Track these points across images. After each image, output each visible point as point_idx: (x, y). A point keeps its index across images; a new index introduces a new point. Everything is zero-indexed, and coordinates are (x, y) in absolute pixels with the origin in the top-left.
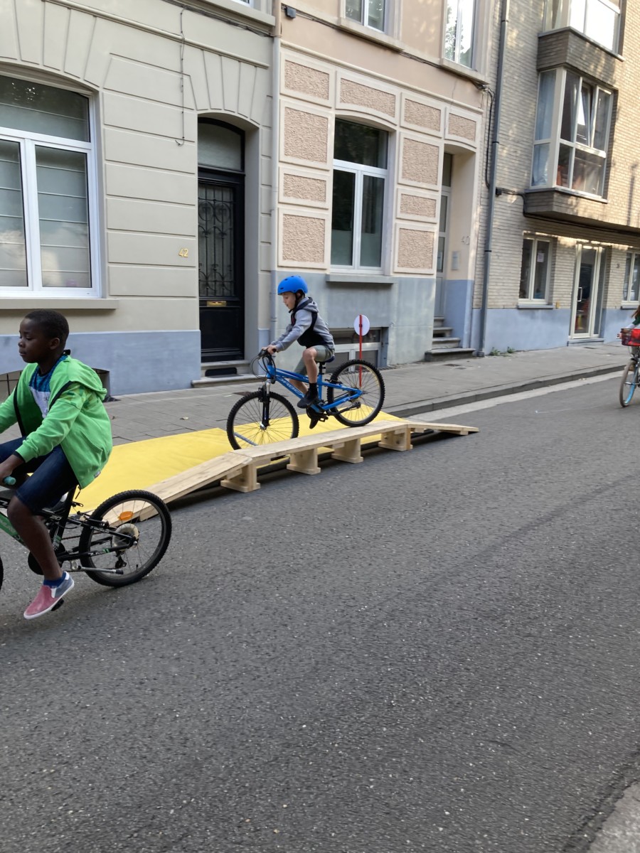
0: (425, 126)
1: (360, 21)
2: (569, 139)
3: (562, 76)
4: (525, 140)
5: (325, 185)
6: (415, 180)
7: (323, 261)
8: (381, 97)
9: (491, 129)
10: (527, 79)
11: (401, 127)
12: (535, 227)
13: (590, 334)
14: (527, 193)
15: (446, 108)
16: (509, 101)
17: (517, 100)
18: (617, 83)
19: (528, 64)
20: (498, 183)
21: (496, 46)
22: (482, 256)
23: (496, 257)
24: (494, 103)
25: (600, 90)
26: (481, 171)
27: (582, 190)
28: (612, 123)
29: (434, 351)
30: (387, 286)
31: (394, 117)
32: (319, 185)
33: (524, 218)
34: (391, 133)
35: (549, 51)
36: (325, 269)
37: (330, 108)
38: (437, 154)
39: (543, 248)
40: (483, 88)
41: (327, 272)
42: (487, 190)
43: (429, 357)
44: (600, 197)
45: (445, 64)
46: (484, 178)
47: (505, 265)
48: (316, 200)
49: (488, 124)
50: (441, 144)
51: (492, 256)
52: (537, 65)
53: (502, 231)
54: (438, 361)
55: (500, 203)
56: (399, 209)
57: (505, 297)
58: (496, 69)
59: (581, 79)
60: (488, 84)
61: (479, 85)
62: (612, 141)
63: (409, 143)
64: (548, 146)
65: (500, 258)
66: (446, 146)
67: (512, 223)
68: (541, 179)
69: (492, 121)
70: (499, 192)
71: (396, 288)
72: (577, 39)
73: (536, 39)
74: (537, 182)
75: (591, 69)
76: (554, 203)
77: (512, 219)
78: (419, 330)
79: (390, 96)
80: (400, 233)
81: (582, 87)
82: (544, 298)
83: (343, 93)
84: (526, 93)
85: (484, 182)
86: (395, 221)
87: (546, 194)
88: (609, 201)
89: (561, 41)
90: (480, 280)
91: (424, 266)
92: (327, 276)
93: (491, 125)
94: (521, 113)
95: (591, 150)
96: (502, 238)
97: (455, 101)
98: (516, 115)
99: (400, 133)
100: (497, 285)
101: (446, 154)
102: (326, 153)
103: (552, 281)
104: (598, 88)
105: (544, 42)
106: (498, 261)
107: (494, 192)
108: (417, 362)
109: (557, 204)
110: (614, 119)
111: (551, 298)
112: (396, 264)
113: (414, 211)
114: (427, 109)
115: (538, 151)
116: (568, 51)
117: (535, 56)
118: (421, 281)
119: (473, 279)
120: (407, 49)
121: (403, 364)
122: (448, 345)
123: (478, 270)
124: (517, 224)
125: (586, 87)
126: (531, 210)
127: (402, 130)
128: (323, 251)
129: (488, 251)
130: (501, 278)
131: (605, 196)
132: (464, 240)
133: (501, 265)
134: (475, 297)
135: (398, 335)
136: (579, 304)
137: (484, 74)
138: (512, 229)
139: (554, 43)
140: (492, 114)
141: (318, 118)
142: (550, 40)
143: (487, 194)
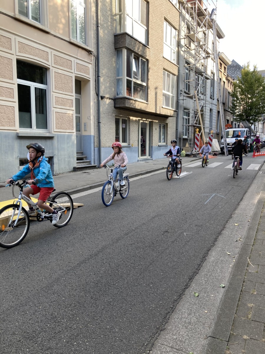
0: (64, 67)
1: (27, 17)
2: (130, 77)
3: (125, 52)
4: (112, 76)
5: (13, 91)
6: (61, 91)
7: (15, 126)
8: (40, 52)
9: (96, 71)
10: (111, 52)
11: (52, 67)
12: (120, 113)
13: (147, 157)
14: (115, 99)
15: (74, 60)
16: (104, 60)
17: (108, 60)
18: (148, 57)
19: (111, 46)
20: (101, 94)
21: (96, 37)
22: (97, 125)
23: (104, 125)
24: (97, 60)
25: (141, 59)
26: (93, 89)
27: (138, 98)
28: (147, 72)
29: (77, 167)
30: (51, 138)
31: (48, 62)
32: (10, 90)
33: (115, 109)
34: (48, 69)
35: (119, 41)
36: (16, 130)
37: (13, 55)
38: (71, 80)
39: (124, 122)
40: (91, 54)
41: (18, 132)
42: (97, 96)
43: (75, 169)
44: (145, 101)
45: (72, 41)
46: (95, 91)
47: (108, 129)
48: (8, 97)
49: (95, 69)
50: (73, 76)
51: (101, 125)
52: (115, 47)
53: (105, 114)
54: (79, 171)
55: (103, 102)
56: (54, 103)
57: (109, 142)
58: (97, 46)
59: (133, 54)
60: (93, 52)
61: (89, 52)
62: (148, 79)
63: (57, 74)
64: (122, 80)
65: (105, 126)
66: (76, 76)
67: (109, 111)
68: (121, 93)
69: (96, 68)
70: (102, 98)
71: (55, 138)
72: (129, 37)
73: (113, 36)
74: (119, 94)
75: (136, 50)
76: (126, 103)
77: (109, 109)
78: (69, 157)
79: (45, 52)
80: (56, 114)
81: (134, 57)
82: (127, 142)
83: (19, 48)
84: (111, 57)
85: (95, 93)
86: (52, 109)
87: (122, 99)
88: (149, 103)
89: (123, 38)
90: (97, 135)
91: (69, 129)
92: (17, 133)
93: (96, 69)
94: (109, 65)
95: (139, 82)
96: (105, 117)
97: (78, 58)
98: (107, 66)
99: (52, 69)
100: (105, 137)
101: (76, 80)
102: (13, 76)
103: (129, 135)
104: (140, 58)
105: (116, 37)
106: (105, 127)
107: (100, 97)
108: (69, 172)
109: (127, 103)
110: (148, 71)
111: (129, 142)
112: (55, 128)
113: (61, 104)
114: (65, 60)
115: (118, 81)
116: (126, 42)
117: (114, 43)
118: (68, 135)
119: (94, 135)
120: (52, 32)
121: (62, 173)
122: (85, 164)
123: (95, 131)
124: (112, 111)
125: (136, 57)
126: (117, 106)
127: (53, 68)
128: (15, 122)
129: (99, 123)
130: (107, 134)
131: (147, 101)
132: (88, 118)
133: (106, 129)
134: (95, 142)
135: (58, 160)
136: (141, 144)
137: (91, 48)
138: (109, 114)
139: (120, 38)
140: (96, 64)
141: (6, 58)
142: (119, 37)
143: (97, 98)
